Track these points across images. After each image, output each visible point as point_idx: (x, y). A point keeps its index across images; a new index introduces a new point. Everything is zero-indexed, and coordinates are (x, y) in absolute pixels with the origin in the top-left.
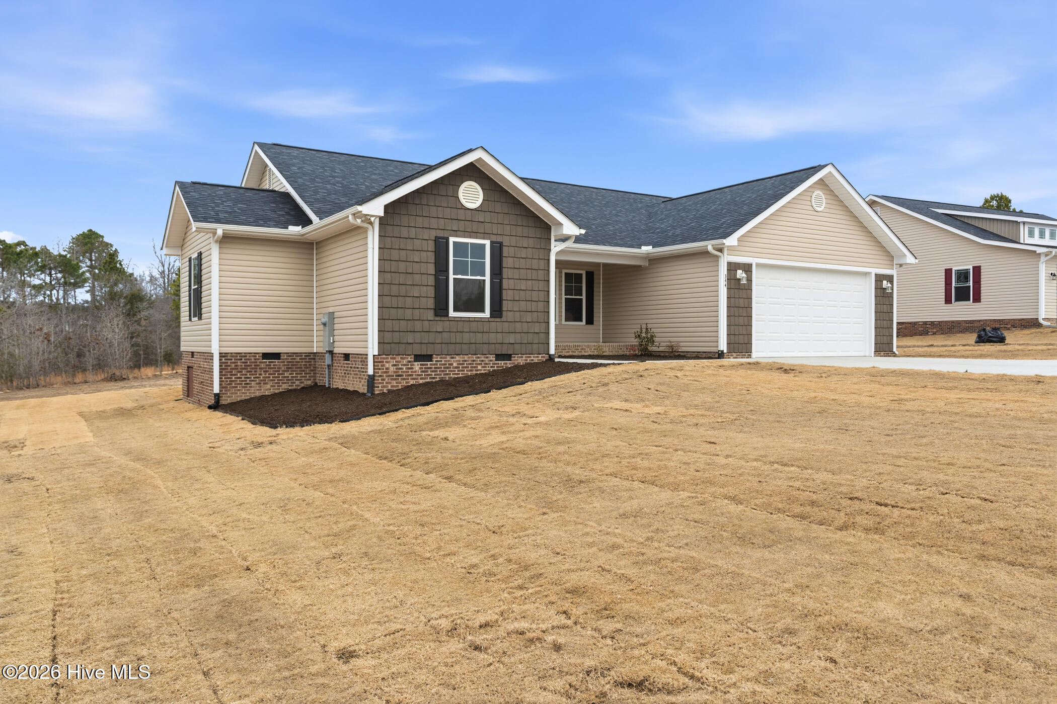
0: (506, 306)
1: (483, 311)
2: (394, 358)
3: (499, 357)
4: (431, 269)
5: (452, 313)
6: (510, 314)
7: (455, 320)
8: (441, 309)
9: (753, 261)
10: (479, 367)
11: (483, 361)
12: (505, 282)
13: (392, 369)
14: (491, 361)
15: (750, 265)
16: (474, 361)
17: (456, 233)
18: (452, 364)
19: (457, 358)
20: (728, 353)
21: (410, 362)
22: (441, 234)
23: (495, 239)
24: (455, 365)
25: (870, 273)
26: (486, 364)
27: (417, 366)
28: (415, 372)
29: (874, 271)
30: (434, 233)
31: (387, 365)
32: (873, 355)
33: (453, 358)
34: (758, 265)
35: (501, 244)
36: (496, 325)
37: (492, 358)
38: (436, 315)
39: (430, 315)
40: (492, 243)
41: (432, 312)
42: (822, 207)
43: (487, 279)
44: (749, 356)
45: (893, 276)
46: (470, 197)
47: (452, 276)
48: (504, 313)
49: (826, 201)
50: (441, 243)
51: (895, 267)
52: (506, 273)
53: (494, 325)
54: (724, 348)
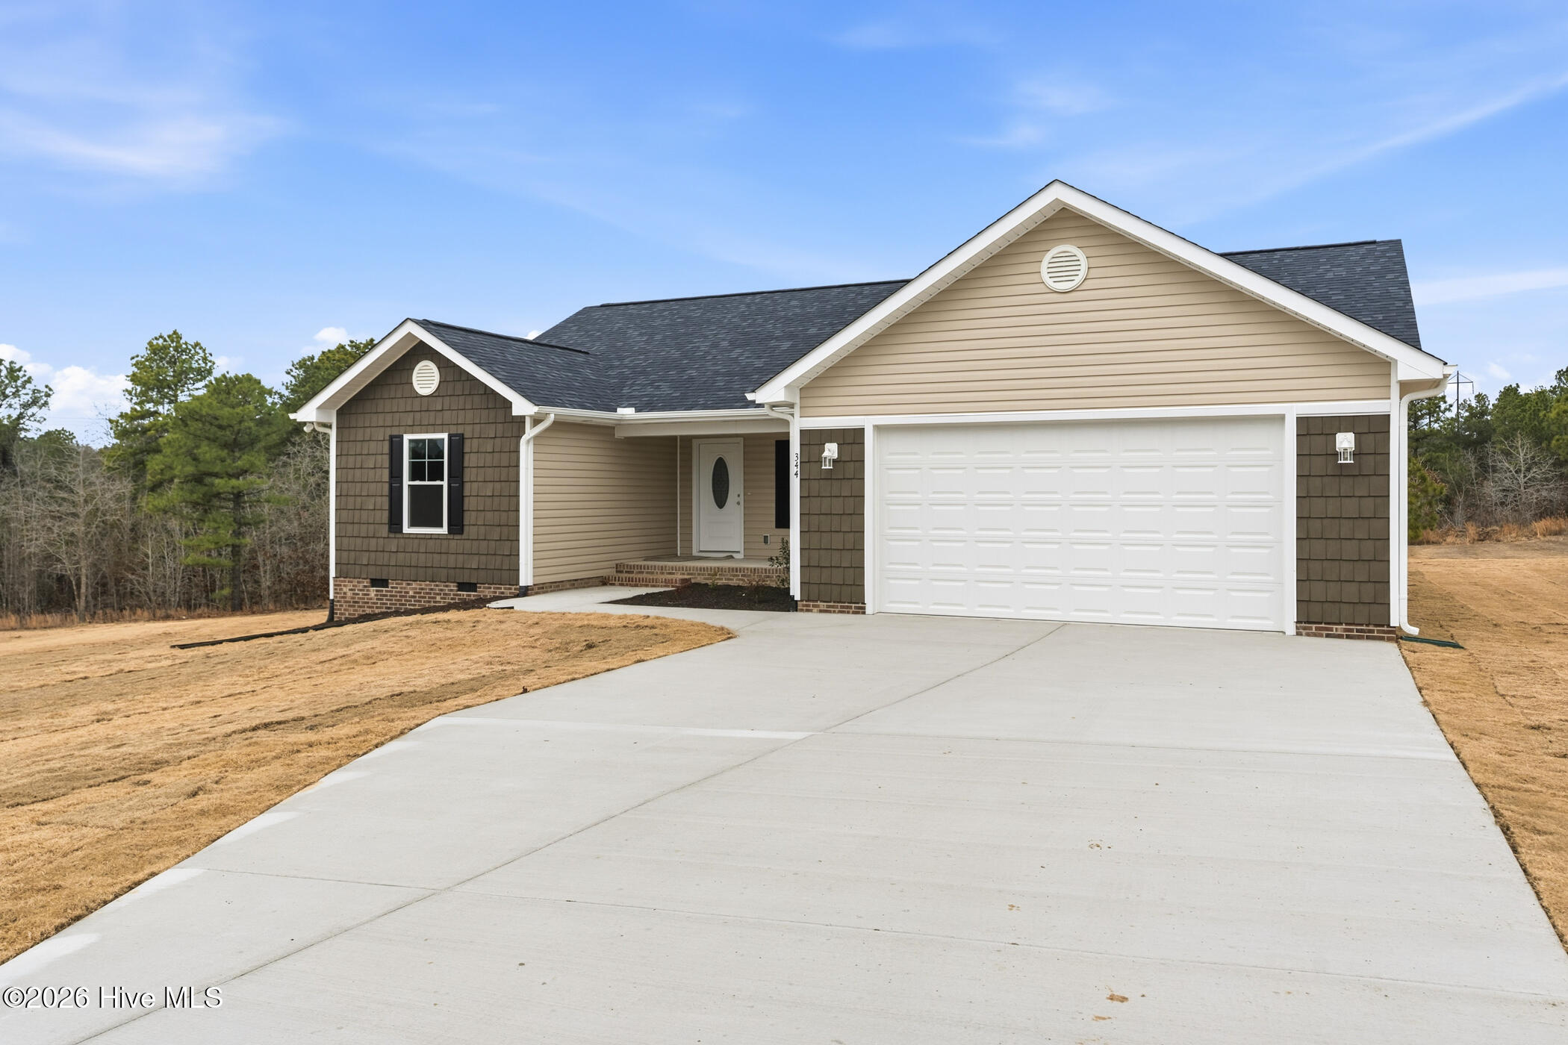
0: (469, 518)
1: (441, 526)
2: (351, 582)
3: (462, 586)
4: (385, 475)
5: (407, 529)
6: (474, 529)
7: (410, 536)
8: (395, 523)
9: (868, 423)
10: (438, 598)
11: (442, 590)
12: (467, 486)
13: (349, 594)
14: (452, 590)
15: (859, 432)
16: (432, 589)
17: (412, 428)
18: (408, 593)
19: (415, 585)
20: (801, 601)
21: (365, 586)
22: (395, 432)
23: (454, 430)
24: (411, 593)
25: (1281, 418)
26: (446, 594)
27: (373, 592)
28: (371, 599)
29: (1293, 412)
30: (389, 432)
31: (345, 589)
32: (1291, 629)
33: (409, 584)
34: (879, 429)
35: (462, 437)
36: (455, 544)
37: (453, 586)
38: (390, 531)
39: (384, 530)
40: (450, 436)
41: (386, 527)
42: (1078, 280)
43: (445, 483)
44: (861, 610)
45: (1386, 419)
46: (425, 379)
47: (406, 482)
48: (466, 528)
49: (1095, 262)
50: (395, 444)
51: (1395, 391)
52: (468, 475)
53: (453, 543)
54: (796, 591)
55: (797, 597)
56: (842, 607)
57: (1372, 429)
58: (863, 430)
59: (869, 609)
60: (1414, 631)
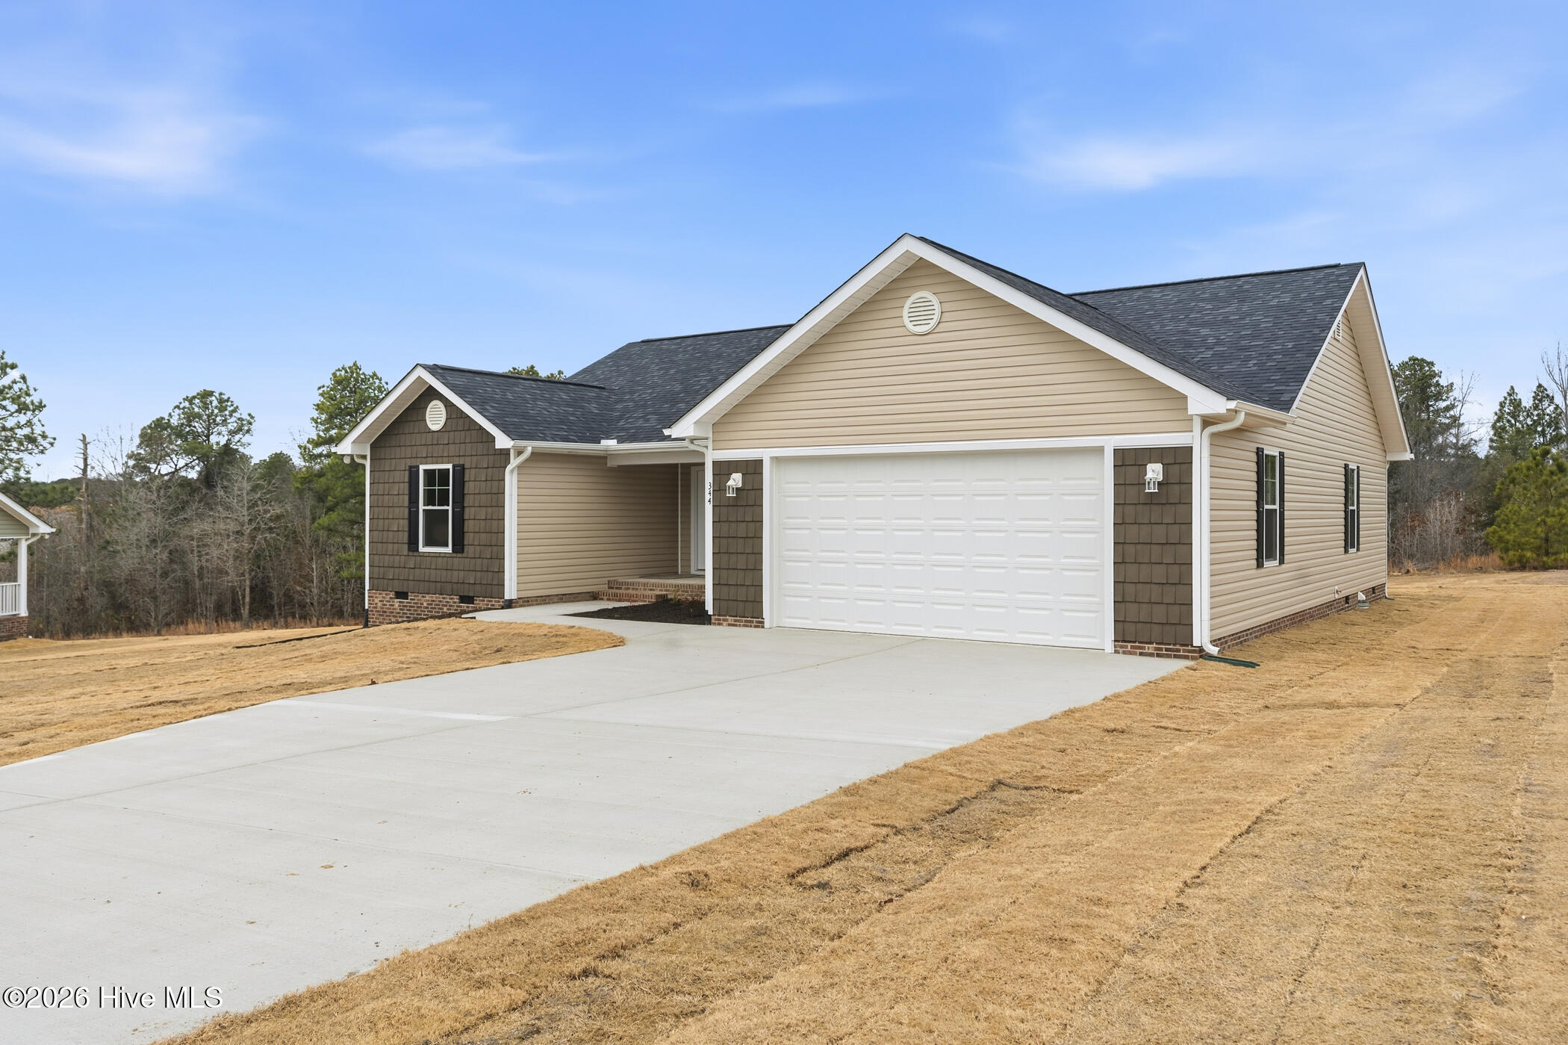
0: (468, 538)
1: (447, 546)
2: (381, 594)
3: (463, 599)
4: (407, 501)
5: (422, 549)
6: (471, 548)
7: (424, 554)
8: (413, 543)
9: (765, 454)
10: (445, 609)
11: (448, 602)
12: (467, 511)
13: (379, 604)
14: (455, 603)
15: (758, 464)
16: (440, 601)
17: (426, 460)
18: (422, 604)
19: (428, 597)
20: (714, 615)
21: (391, 598)
22: (413, 462)
23: (457, 461)
24: (425, 604)
25: (1100, 450)
26: (450, 606)
27: (397, 603)
28: (395, 609)
29: (1111, 443)
30: (409, 462)
31: (376, 601)
32: (1109, 647)
33: (423, 597)
34: (777, 460)
35: (462, 467)
36: (457, 561)
37: (456, 599)
38: (409, 550)
39: (405, 549)
40: (454, 466)
41: (406, 547)
42: (933, 323)
43: (450, 508)
44: (761, 625)
45: (1189, 450)
46: (435, 418)
47: (422, 507)
48: (466, 548)
49: (947, 307)
50: (413, 473)
51: (1197, 424)
52: (468, 501)
53: (456, 561)
54: (709, 607)
55: (710, 612)
56: (746, 621)
57: (1178, 460)
58: (761, 461)
59: (767, 625)
60: (1214, 650)
